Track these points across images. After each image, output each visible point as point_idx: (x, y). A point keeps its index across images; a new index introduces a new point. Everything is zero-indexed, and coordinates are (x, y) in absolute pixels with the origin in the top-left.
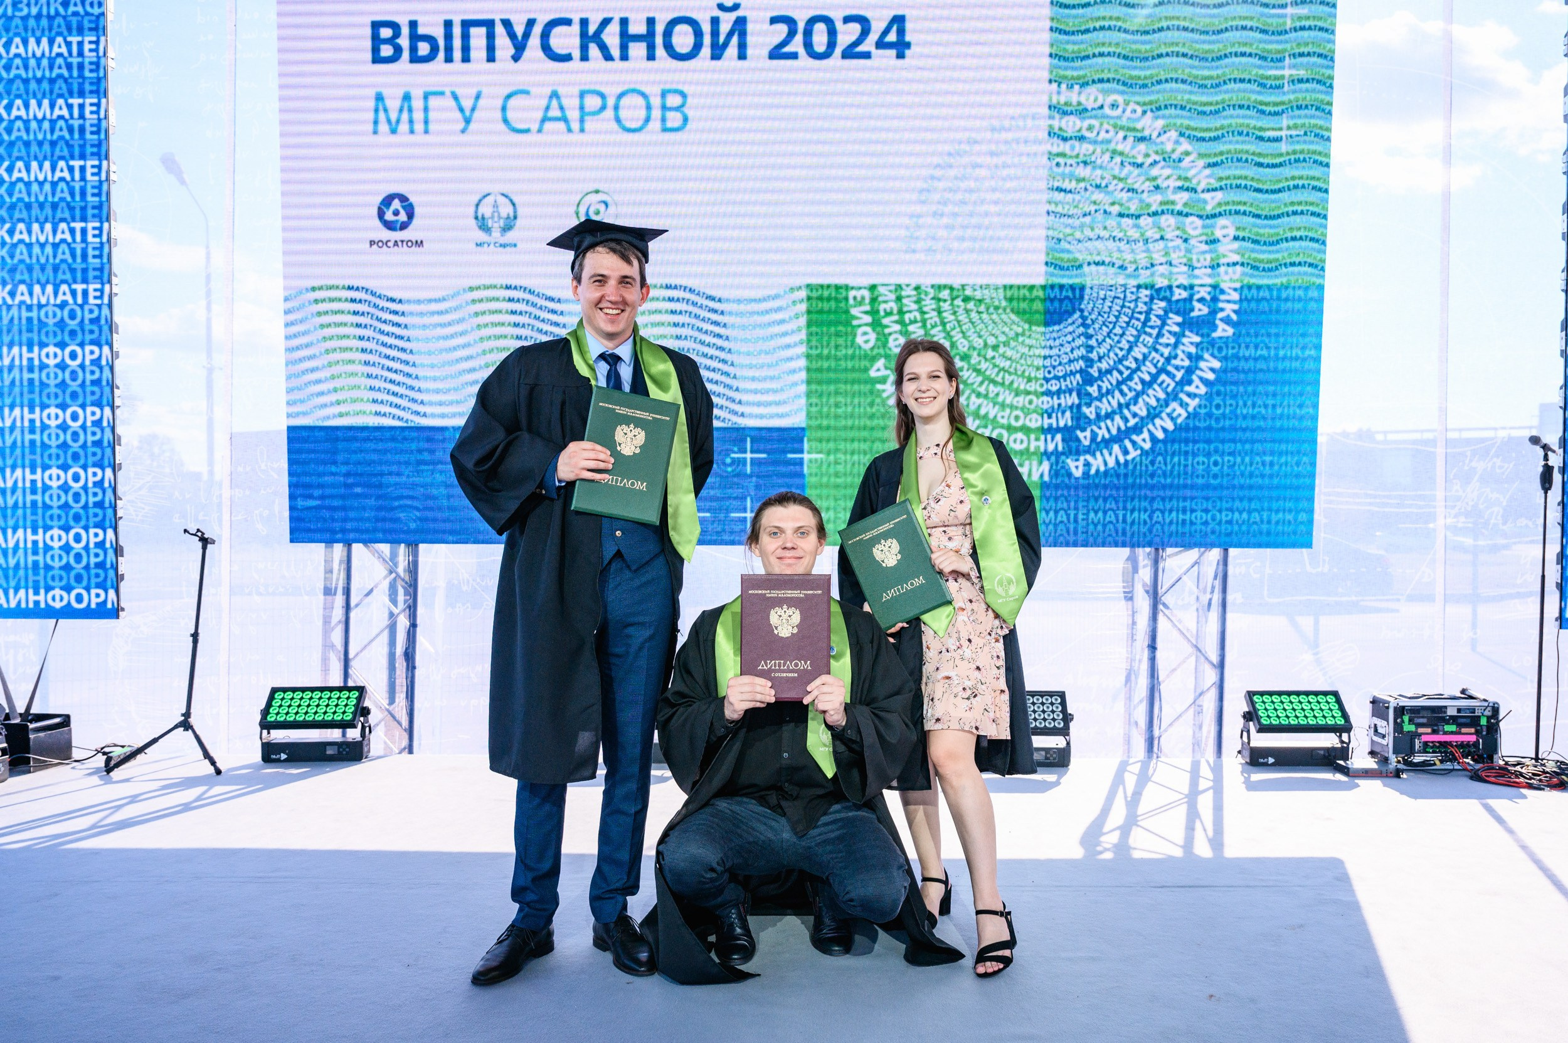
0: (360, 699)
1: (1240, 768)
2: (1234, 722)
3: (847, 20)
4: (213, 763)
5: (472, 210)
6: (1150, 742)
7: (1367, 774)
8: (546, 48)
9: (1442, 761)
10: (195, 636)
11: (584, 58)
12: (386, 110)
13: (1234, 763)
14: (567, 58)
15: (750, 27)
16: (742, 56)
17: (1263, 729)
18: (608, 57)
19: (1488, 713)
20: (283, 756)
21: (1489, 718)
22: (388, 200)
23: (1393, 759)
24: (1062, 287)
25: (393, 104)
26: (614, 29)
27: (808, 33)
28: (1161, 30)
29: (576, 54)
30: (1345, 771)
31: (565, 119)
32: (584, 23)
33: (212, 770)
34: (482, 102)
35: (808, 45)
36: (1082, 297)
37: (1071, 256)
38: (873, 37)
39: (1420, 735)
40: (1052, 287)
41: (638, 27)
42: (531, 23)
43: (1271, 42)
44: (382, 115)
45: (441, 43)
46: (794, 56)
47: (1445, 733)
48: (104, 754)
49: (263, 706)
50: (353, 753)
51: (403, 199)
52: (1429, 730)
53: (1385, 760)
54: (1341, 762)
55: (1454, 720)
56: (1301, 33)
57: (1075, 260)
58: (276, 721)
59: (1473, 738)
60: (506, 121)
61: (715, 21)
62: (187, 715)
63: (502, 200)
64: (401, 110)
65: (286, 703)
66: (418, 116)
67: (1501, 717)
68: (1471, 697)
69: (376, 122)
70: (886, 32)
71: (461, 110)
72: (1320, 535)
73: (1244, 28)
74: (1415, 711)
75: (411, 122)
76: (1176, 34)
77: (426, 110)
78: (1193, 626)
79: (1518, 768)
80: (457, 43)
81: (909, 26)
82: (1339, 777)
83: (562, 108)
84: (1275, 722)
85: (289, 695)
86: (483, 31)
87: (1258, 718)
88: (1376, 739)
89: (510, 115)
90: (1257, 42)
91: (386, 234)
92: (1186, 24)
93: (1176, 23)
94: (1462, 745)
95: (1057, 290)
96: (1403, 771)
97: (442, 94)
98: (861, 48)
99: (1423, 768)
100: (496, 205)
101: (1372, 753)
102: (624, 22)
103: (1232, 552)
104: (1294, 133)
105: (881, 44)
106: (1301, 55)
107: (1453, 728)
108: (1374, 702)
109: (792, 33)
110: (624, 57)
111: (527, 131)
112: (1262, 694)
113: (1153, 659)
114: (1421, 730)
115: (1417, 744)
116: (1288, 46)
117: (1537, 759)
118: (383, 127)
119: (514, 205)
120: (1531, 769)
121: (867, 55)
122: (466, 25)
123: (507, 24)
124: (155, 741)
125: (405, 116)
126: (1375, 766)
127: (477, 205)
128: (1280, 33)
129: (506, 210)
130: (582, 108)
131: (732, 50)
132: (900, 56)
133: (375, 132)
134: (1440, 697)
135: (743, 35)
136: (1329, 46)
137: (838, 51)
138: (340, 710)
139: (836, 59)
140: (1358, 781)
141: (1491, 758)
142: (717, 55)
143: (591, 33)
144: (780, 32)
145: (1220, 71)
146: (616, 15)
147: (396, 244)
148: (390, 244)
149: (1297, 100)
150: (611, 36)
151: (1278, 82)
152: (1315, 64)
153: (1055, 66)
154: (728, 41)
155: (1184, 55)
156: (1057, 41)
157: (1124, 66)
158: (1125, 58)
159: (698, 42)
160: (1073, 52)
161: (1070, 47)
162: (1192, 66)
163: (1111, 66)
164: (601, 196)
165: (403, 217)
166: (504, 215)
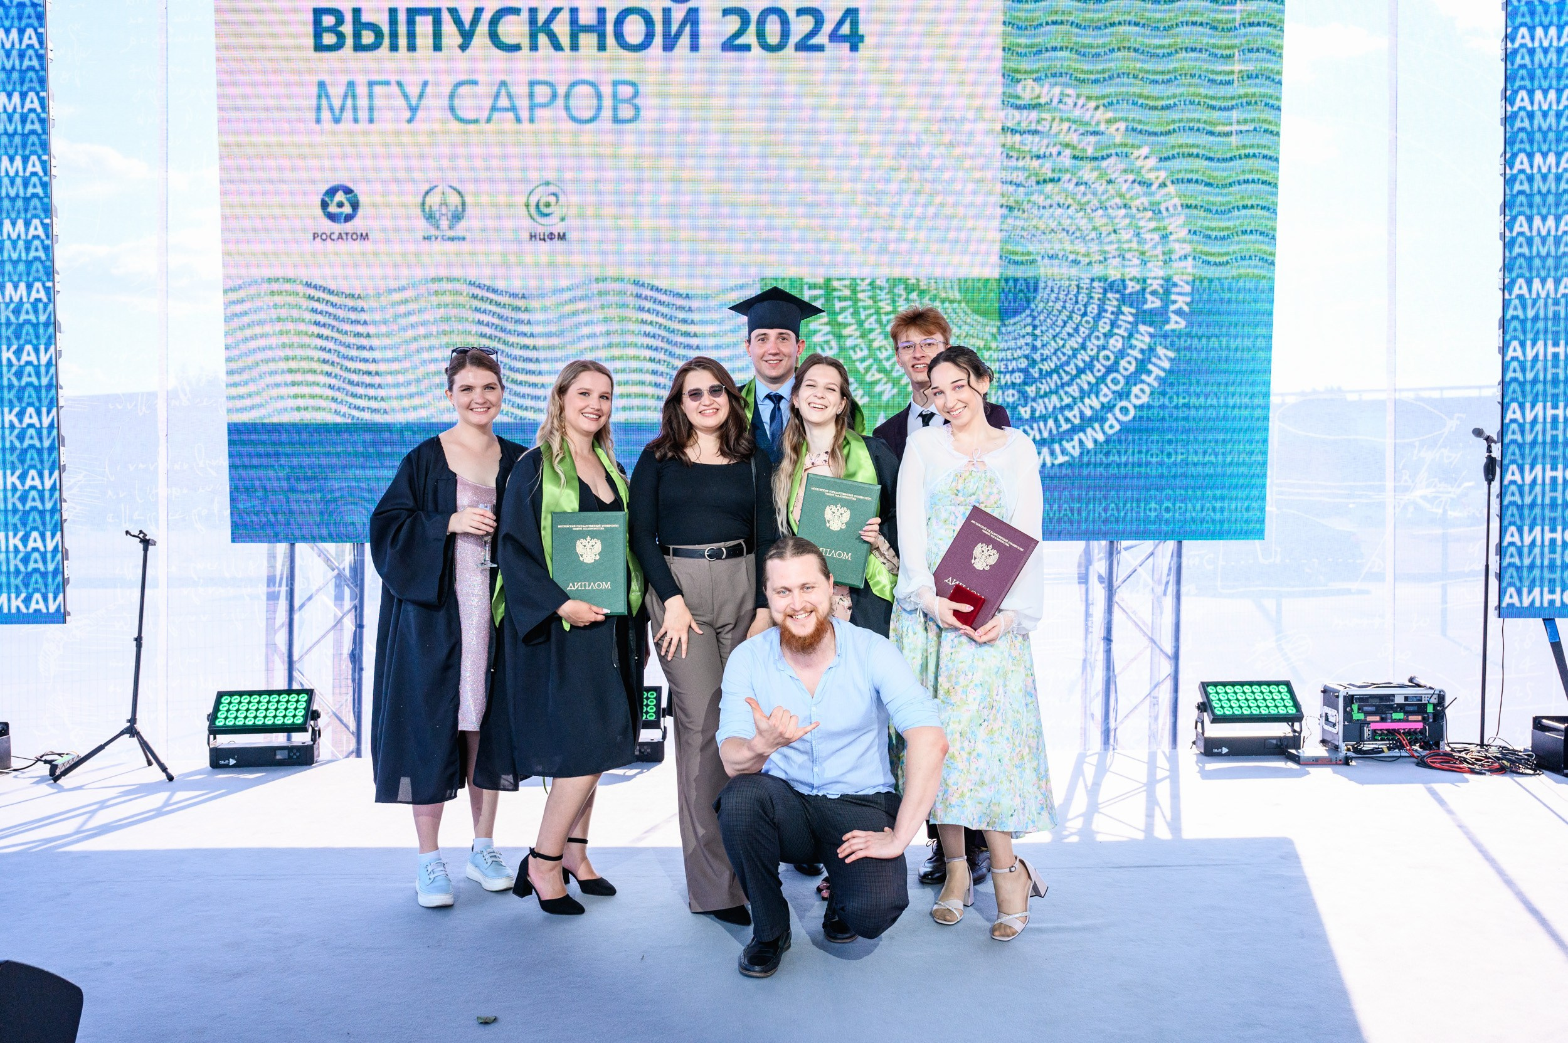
0: (309, 702)
1: (1195, 758)
2: (1188, 713)
3: (801, 12)
4: (164, 769)
5: (419, 200)
6: (1106, 733)
7: (1317, 762)
8: (493, 35)
9: (1389, 749)
10: (139, 640)
11: (534, 47)
12: (328, 97)
13: (1188, 753)
14: (517, 47)
15: (702, 16)
16: (694, 47)
17: (1216, 720)
18: (557, 47)
19: (1434, 700)
20: (232, 762)
21: (1435, 706)
22: (332, 192)
23: (1343, 747)
24: (1016, 280)
25: (336, 91)
26: (564, 16)
27: (761, 22)
28: (1113, 24)
29: (525, 42)
30: (1296, 759)
31: (513, 108)
32: (533, 11)
33: (163, 776)
34: (429, 90)
35: (761, 35)
36: (1036, 290)
37: (1025, 248)
38: (828, 28)
39: (1369, 723)
40: (1007, 280)
41: (587, 17)
42: (479, 11)
43: (1221, 38)
44: (324, 102)
45: (386, 29)
46: (747, 48)
47: (1393, 721)
48: (46, 762)
49: (210, 710)
50: (303, 757)
51: (348, 191)
52: (1377, 718)
53: (1336, 748)
54: (1293, 751)
55: (1401, 708)
56: (1250, 29)
57: (1029, 253)
58: (225, 726)
59: (1420, 726)
60: (452, 109)
61: (667, 12)
62: (133, 720)
63: (450, 192)
64: (346, 96)
65: (233, 708)
66: (363, 103)
67: (1447, 703)
68: (1419, 686)
69: (319, 109)
70: (841, 23)
71: (406, 96)
72: (1270, 527)
73: (1194, 24)
74: (1364, 699)
75: (355, 109)
76: (1127, 28)
77: (371, 97)
78: (1148, 618)
79: (1463, 754)
80: (402, 29)
81: (862, 15)
82: (1291, 765)
83: (510, 96)
84: (1228, 712)
85: (236, 699)
86: (429, 19)
87: (1212, 709)
88: (1327, 727)
89: (458, 105)
90: (1206, 37)
91: (329, 226)
93: (1127, 18)
94: (1409, 733)
95: (1011, 283)
96: (1352, 759)
97: (387, 83)
98: (814, 41)
99: (1372, 755)
100: (443, 197)
101: (1324, 742)
102: (574, 11)
103: (1185, 543)
104: (1244, 128)
105: (834, 37)
106: (1251, 50)
107: (1401, 716)
108: (1324, 691)
109: (745, 23)
110: (574, 47)
111: (476, 121)
112: (1216, 684)
113: (1108, 651)
114: (1369, 719)
115: (1367, 733)
116: (1238, 42)
117: (1482, 745)
118: (326, 115)
120: (1475, 755)
121: (820, 48)
122: (412, 13)
123: (453, 12)
124: (101, 748)
125: (349, 103)
126: (1325, 754)
127: (424, 198)
128: (1230, 29)
129: (454, 201)
130: (531, 96)
131: (685, 40)
132: (854, 48)
133: (318, 121)
134: (1388, 685)
135: (695, 23)
136: (1277, 42)
137: (793, 40)
138: (290, 713)
139: (789, 51)
140: (1311, 769)
141: (1437, 744)
142: (668, 46)
143: (540, 23)
144: (733, 24)
145: (1171, 66)
146: (566, 5)
147: (340, 237)
148: (335, 237)
149: (1246, 95)
150: (561, 26)
151: (1228, 78)
152: (1264, 60)
153: (1008, 60)
154: (679, 34)
155: (1136, 50)
156: (1009, 34)
157: (1076, 61)
158: (1078, 53)
159: (650, 35)
160: (1026, 46)
161: (1022, 41)
162: (1143, 61)
163: (1064, 61)
164: (552, 189)
165: (347, 209)
166: (453, 208)
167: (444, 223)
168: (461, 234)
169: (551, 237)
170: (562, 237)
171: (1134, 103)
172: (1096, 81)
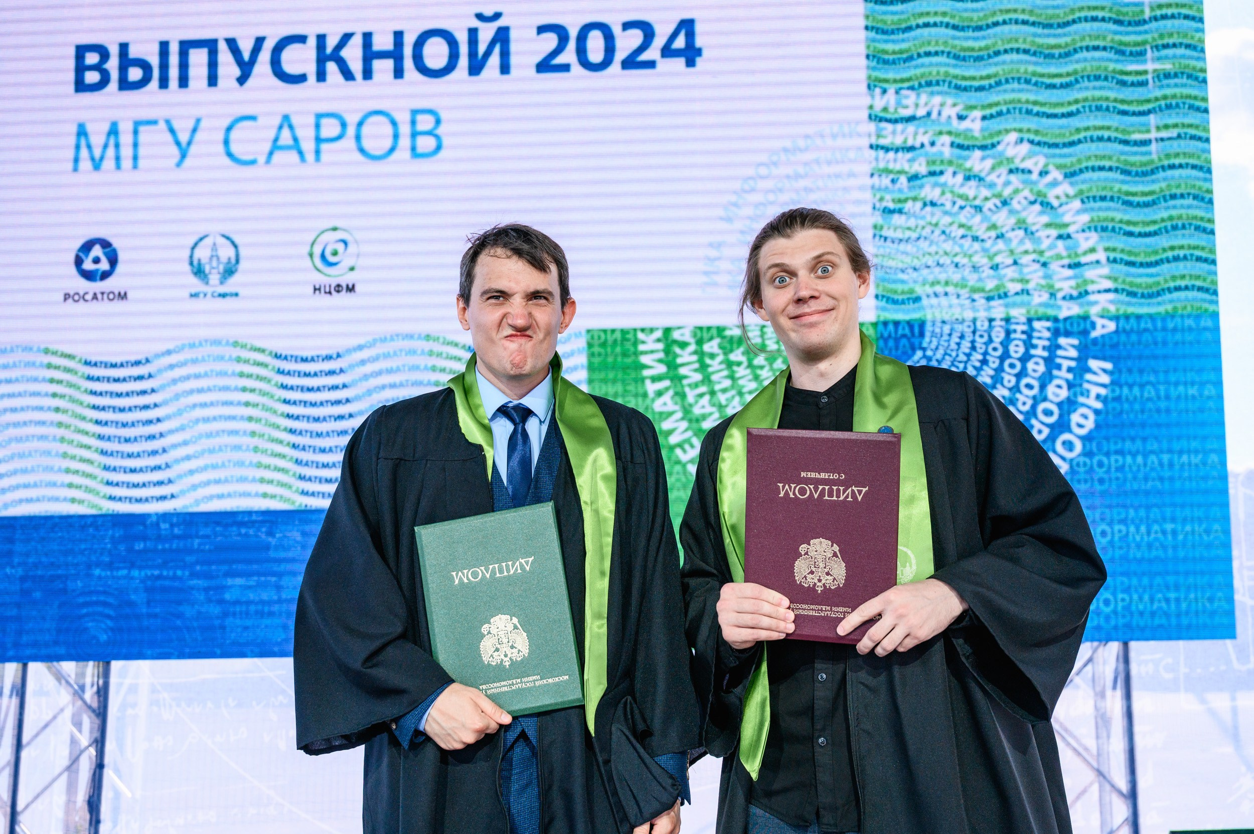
3: (627, 26)
5: (187, 253)
8: (275, 63)
11: (321, 76)
12: (88, 145)
14: (301, 79)
15: (513, 35)
16: (505, 68)
18: (348, 75)
22: (87, 247)
24: (897, 324)
26: (357, 42)
27: (583, 39)
28: (996, 24)
29: (311, 69)
31: (297, 145)
32: (321, 38)
35: (581, 51)
36: (922, 334)
37: (906, 287)
38: (659, 42)
40: (885, 324)
41: (382, 42)
42: (259, 42)
43: (1128, 33)
44: (84, 153)
46: (566, 68)
51: (105, 244)
56: (1162, 23)
57: (912, 291)
60: (228, 149)
61: (473, 33)
63: (221, 241)
66: (126, 152)
69: (76, 160)
70: (674, 36)
71: (177, 141)
72: (1244, 622)
73: (1094, 19)
75: (117, 155)
76: (1014, 28)
77: (135, 143)
80: (174, 66)
81: (699, 28)
83: (294, 136)
86: (205, 49)
89: (234, 148)
90: (1111, 34)
91: (83, 285)
92: (1025, 17)
93: (1014, 16)
95: (891, 327)
97: (154, 122)
98: (644, 57)
100: (214, 247)
102: (367, 37)
104: (1164, 134)
105: (667, 51)
106: (1166, 46)
109: (563, 38)
110: (368, 74)
111: (253, 162)
116: (1149, 37)
118: (84, 162)
119: (235, 246)
121: (651, 64)
122: (186, 46)
123: (232, 43)
125: (111, 152)
127: (193, 248)
128: (1138, 23)
129: (227, 252)
130: (318, 126)
131: (495, 60)
132: (690, 63)
133: (75, 169)
135: (505, 44)
136: (1198, 35)
137: (620, 55)
139: (616, 67)
142: (476, 68)
143: (329, 50)
144: (550, 41)
145: (1070, 68)
146: (359, 29)
147: (95, 297)
148: (88, 297)
149: (1165, 97)
150: (353, 54)
151: (1141, 78)
152: (1183, 57)
153: (874, 69)
154: (488, 53)
155: (1026, 52)
156: (874, 40)
157: (955, 66)
158: (956, 57)
159: (454, 56)
160: (894, 53)
161: (890, 47)
162: (1036, 64)
163: (938, 67)
164: (339, 235)
165: (104, 266)
166: (224, 259)
167: (214, 278)
168: (233, 290)
169: (338, 288)
170: (351, 289)
171: (1029, 112)
172: (981, 89)
